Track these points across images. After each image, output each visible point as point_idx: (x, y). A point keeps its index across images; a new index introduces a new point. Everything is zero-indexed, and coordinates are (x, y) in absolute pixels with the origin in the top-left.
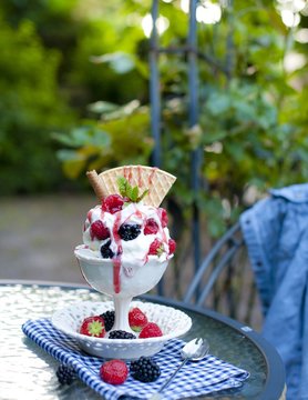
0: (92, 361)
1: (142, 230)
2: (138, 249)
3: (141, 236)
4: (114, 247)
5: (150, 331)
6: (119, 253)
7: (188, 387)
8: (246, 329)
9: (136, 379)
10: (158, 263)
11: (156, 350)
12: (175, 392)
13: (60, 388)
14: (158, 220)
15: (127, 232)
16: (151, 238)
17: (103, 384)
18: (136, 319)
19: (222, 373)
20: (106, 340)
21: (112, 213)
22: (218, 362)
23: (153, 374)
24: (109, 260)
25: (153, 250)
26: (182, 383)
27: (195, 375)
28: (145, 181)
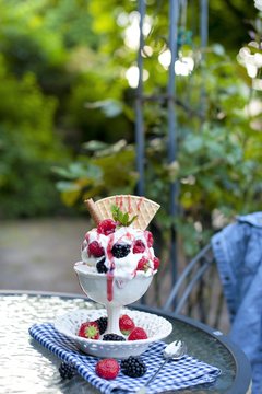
0: (88, 359)
1: (131, 249)
2: (128, 266)
3: (131, 254)
4: (107, 264)
5: (137, 334)
6: (112, 269)
7: (170, 382)
8: (217, 333)
9: (126, 374)
10: (144, 277)
11: (142, 351)
12: (159, 386)
13: (62, 382)
14: (145, 241)
15: (119, 251)
16: (139, 256)
17: (98, 379)
18: (125, 324)
19: (198, 370)
20: (100, 341)
21: (106, 235)
22: (194, 361)
23: (140, 371)
24: (103, 274)
25: (141, 266)
26: (165, 378)
27: (175, 372)
28: (134, 209)
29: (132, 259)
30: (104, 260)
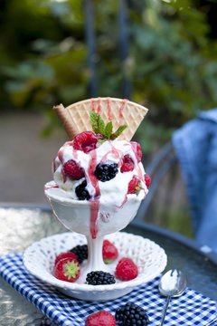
1: (119, 169)
3: (119, 175)
6: (98, 194)
14: (133, 156)
18: (107, 252)
21: (86, 151)
24: (85, 202)
25: (133, 188)
28: (116, 115)
29: (122, 180)
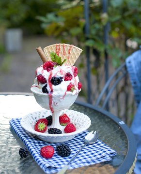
0: (39, 143)
4: (48, 88)
5: (70, 129)
6: (52, 91)
7: (84, 161)
8: (122, 123)
9: (59, 155)
10: (71, 95)
11: (73, 137)
12: (77, 164)
14: (72, 73)
15: (56, 81)
16: (68, 83)
17: (40, 159)
18: (63, 120)
21: (48, 71)
22: (102, 145)
23: (67, 153)
24: (46, 94)
26: (81, 158)
27: (89, 153)
29: (64, 84)
30: (46, 86)
